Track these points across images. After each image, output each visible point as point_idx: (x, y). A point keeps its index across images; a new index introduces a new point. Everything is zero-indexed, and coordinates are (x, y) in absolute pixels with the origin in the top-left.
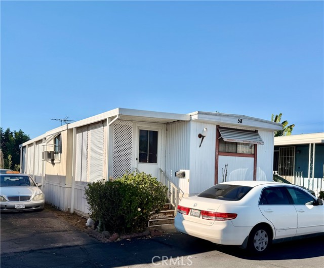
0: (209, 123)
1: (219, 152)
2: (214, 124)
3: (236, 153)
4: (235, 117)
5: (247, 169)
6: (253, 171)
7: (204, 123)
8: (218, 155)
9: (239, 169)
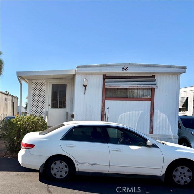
0: (95, 74)
1: (106, 97)
2: (100, 74)
3: (127, 97)
4: (119, 66)
5: (141, 112)
6: (149, 114)
7: (89, 74)
8: (105, 100)
9: (131, 112)
